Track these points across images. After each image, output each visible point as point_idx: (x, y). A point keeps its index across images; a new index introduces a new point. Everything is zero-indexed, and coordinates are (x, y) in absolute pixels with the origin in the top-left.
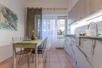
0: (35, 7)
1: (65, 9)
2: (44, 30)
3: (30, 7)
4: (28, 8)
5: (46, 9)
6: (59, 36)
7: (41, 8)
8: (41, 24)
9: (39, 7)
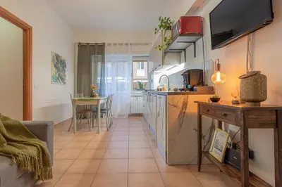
0: (92, 41)
1: (147, 44)
2: (108, 79)
3: (84, 41)
4: (80, 43)
5: (112, 45)
6: (137, 92)
7: (104, 44)
8: (103, 68)
9: (100, 41)
